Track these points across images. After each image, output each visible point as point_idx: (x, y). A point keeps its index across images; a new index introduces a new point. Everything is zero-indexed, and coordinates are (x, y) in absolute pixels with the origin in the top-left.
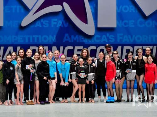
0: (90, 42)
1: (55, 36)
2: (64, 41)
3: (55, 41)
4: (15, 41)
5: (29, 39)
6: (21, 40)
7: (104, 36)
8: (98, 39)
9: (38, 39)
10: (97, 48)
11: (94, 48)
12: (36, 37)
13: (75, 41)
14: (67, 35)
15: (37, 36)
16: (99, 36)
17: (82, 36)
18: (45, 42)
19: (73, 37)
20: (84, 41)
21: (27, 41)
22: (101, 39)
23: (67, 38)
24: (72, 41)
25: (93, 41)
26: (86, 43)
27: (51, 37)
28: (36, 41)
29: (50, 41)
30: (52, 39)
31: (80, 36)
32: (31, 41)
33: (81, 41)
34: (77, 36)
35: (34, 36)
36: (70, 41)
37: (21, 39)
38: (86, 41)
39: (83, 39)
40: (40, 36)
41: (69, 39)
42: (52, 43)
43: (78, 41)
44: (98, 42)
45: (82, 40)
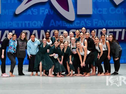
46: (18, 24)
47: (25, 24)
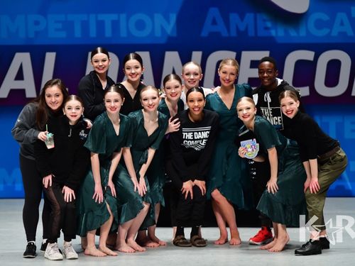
0: (294, 34)
1: (173, 18)
2: (204, 34)
3: (175, 35)
4: (37, 33)
5: (85, 25)
6: (57, 30)
7: (342, 16)
8: (319, 24)
9: (115, 25)
10: (316, 57)
11: (308, 55)
12: (108, 18)
13: (242, 34)
14: (214, 12)
15: (114, 17)
16: (325, 17)
17: (264, 16)
18: (141, 35)
19: (234, 17)
20: (273, 33)
21: (78, 33)
22: (329, 24)
23: (214, 22)
24: (234, 33)
25: (303, 33)
26: (279, 41)
27: (159, 18)
28: (108, 33)
29: (158, 33)
30: (163, 25)
31: (259, 16)
32: (93, 33)
33: (262, 33)
34: (249, 17)
35: (101, 17)
36: (225, 34)
37: (60, 26)
38: (279, 33)
39: (269, 24)
40: (123, 17)
41: (220, 28)
42: (163, 41)
43: (251, 33)
44: (320, 34)
45: (267, 28)
46: (68, 26)
47: (100, 25)
